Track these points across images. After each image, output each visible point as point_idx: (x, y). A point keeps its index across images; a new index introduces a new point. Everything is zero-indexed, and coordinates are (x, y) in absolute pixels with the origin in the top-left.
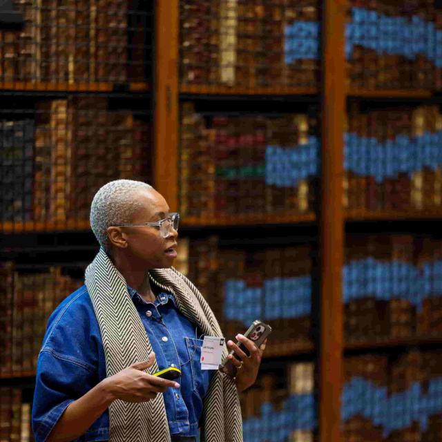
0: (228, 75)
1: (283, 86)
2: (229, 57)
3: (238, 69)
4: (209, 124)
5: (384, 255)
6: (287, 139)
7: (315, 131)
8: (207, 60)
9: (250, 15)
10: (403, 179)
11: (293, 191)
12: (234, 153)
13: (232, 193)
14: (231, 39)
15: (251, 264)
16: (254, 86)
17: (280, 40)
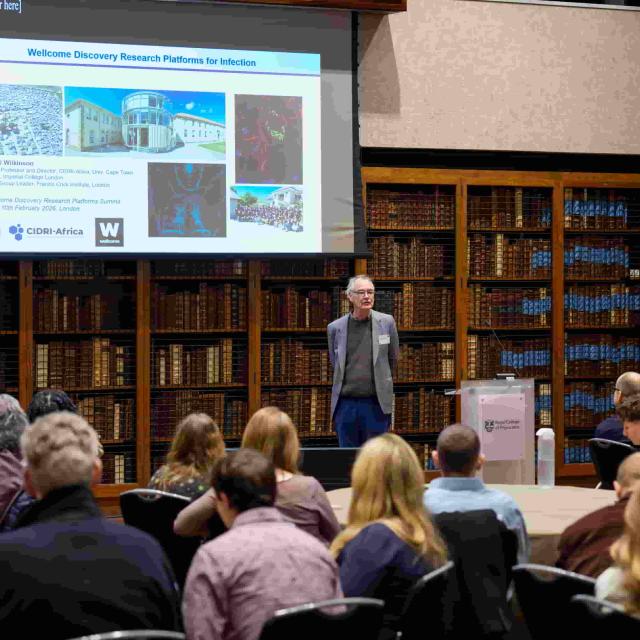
0: (499, 273)
1: (531, 276)
2: (499, 266)
3: (503, 271)
4: (489, 291)
5: (597, 342)
6: (534, 297)
7: (549, 294)
8: (490, 265)
9: (510, 250)
10: (606, 312)
11: (539, 316)
12: (505, 303)
13: (505, 318)
14: (500, 259)
15: (514, 345)
16: (514, 277)
17: (528, 259)
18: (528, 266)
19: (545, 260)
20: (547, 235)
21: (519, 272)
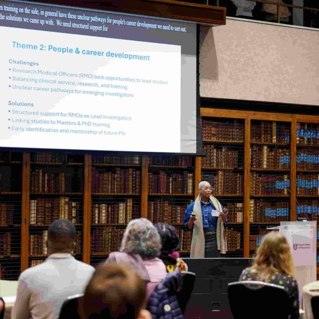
0: (265, 166)
1: (280, 168)
2: (265, 163)
3: (267, 165)
4: (260, 176)
5: (310, 205)
6: (281, 180)
7: (289, 178)
8: (260, 163)
9: (270, 154)
11: (284, 190)
12: (267, 182)
13: (266, 190)
14: (265, 159)
15: (272, 205)
16: (272, 169)
17: (279, 160)
18: (279, 163)
19: (287, 160)
20: (288, 147)
21: (274, 166)
